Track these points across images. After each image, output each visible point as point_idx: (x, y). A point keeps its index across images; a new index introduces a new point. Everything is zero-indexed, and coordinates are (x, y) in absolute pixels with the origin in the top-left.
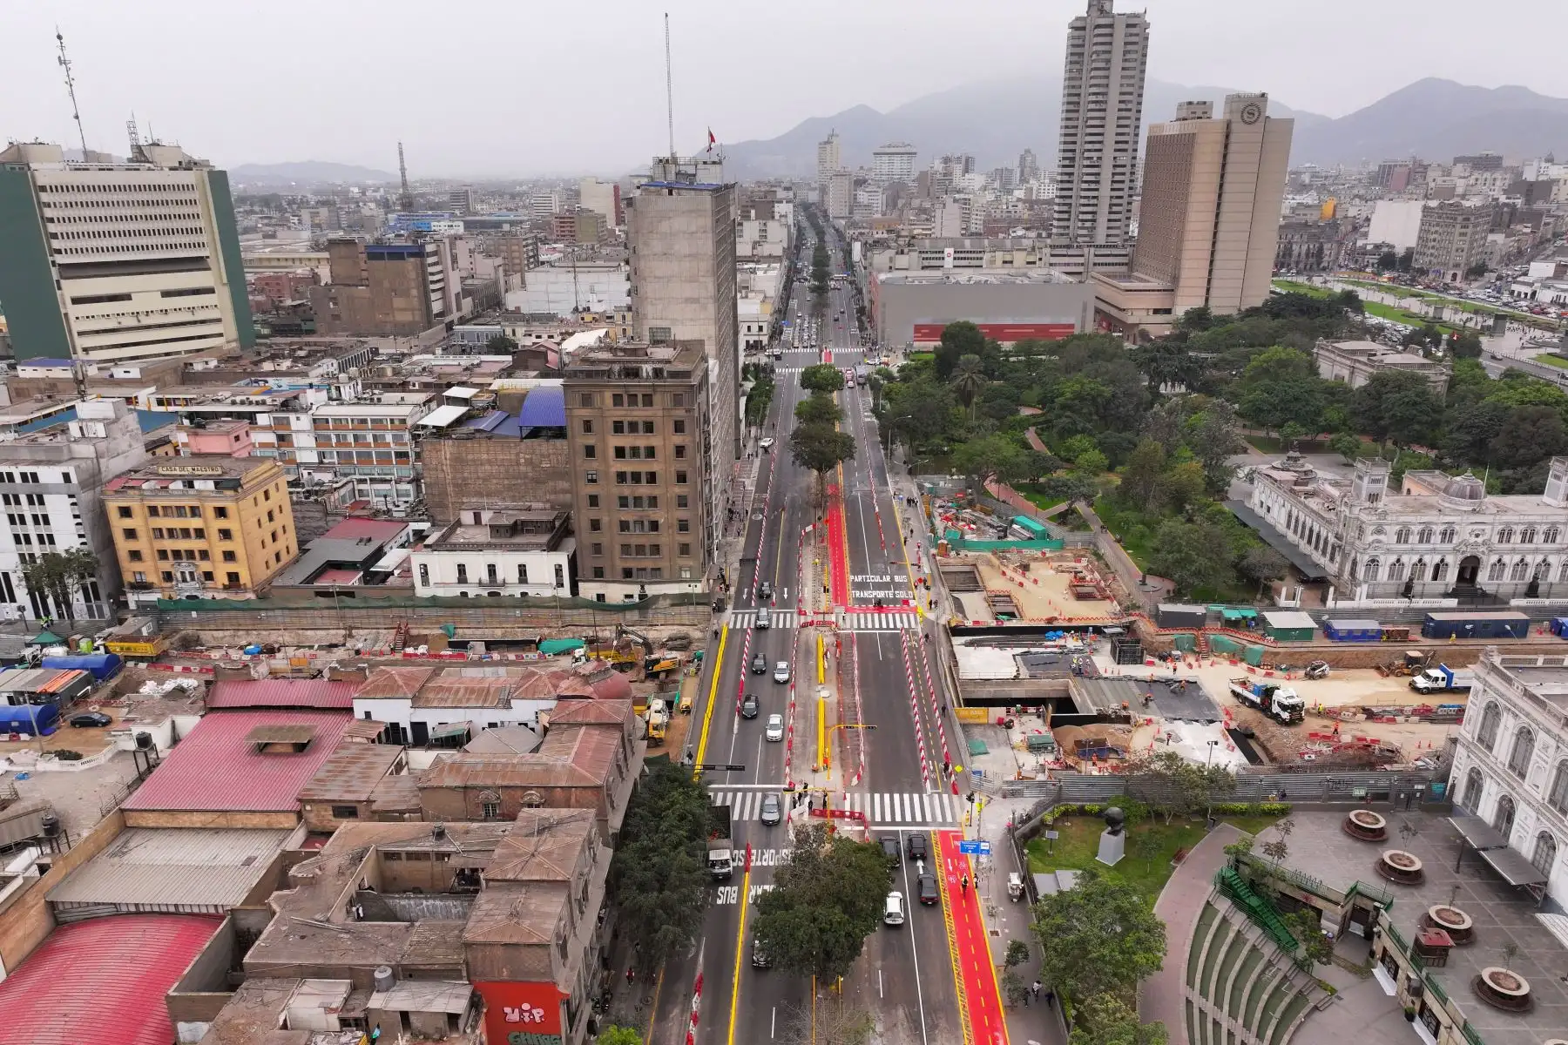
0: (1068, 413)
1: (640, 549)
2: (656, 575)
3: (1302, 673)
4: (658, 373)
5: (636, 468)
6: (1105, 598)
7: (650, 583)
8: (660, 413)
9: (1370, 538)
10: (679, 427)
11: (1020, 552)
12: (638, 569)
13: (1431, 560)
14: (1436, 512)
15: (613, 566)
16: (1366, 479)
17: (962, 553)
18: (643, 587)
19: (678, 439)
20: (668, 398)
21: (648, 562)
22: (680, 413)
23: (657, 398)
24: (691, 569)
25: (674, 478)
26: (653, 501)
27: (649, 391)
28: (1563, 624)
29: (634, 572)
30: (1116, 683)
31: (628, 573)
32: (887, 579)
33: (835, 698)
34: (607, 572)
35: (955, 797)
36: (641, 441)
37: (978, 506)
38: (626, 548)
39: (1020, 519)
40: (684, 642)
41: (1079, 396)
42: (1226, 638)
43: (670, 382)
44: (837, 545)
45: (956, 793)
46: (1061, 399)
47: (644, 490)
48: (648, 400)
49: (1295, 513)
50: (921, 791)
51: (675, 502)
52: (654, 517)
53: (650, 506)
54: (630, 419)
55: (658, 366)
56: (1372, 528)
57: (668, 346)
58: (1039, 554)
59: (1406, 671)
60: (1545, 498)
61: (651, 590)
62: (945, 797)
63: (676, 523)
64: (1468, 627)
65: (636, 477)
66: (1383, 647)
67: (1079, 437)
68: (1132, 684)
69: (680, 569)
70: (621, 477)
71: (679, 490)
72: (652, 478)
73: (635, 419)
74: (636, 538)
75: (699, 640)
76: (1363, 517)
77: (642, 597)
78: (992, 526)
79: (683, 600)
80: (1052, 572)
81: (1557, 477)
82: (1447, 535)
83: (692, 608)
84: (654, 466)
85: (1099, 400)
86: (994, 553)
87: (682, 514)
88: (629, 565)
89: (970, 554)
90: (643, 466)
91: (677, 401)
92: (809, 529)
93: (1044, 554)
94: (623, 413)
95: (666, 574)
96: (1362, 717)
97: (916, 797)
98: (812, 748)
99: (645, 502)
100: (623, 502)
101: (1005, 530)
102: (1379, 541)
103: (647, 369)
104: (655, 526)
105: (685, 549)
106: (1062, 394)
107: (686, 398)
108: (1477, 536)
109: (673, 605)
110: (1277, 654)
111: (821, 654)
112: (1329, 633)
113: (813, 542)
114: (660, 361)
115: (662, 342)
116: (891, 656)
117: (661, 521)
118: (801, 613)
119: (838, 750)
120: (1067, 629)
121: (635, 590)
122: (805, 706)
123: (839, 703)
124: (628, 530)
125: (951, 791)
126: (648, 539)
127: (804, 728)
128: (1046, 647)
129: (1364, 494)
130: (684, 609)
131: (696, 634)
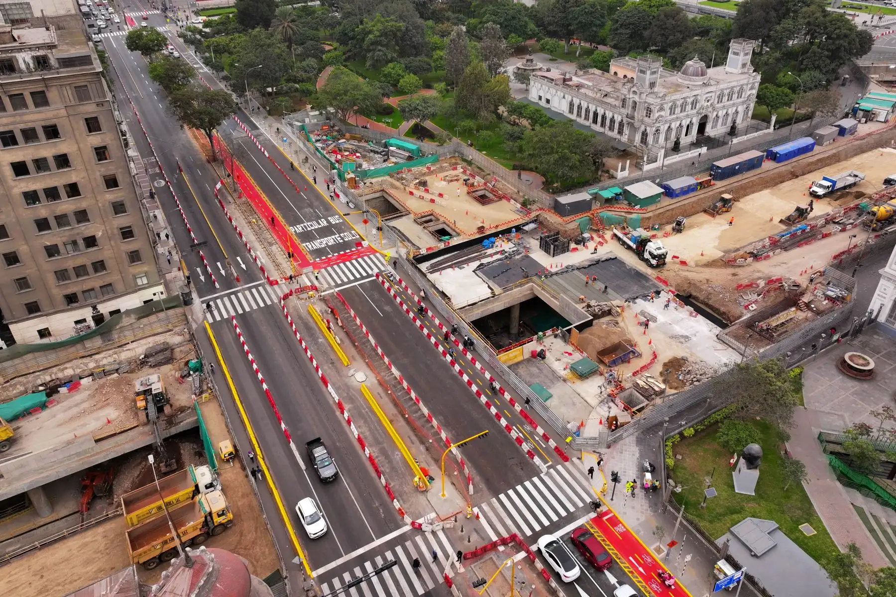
0: (380, 48)
1: (80, 271)
2: (108, 291)
3: (669, 228)
4: (42, 63)
5: (50, 183)
6: (500, 198)
7: (101, 302)
8: (63, 112)
9: (657, 115)
10: (93, 125)
11: (409, 171)
12: (84, 292)
13: (685, 123)
14: (686, 89)
15: (50, 297)
16: (648, 72)
17: (368, 181)
18: (95, 308)
19: (96, 140)
20: (69, 93)
21: (94, 281)
22: (90, 109)
23: (52, 95)
24: (146, 274)
25: (102, 185)
26: (82, 216)
27: (39, 88)
28: (777, 153)
29: (80, 296)
30: (565, 274)
31: (71, 299)
32: (324, 223)
33: (373, 380)
34: (44, 304)
35: (567, 464)
36: (47, 150)
37: (348, 135)
38: (61, 275)
39: (393, 141)
40: (167, 354)
41: (384, 34)
42: (610, 213)
43: (65, 72)
44: (255, 197)
45: (566, 459)
46: (371, 36)
47: (67, 205)
48: (41, 99)
49: (576, 102)
50: (536, 472)
51: (111, 210)
52: (88, 233)
53: (79, 222)
54: (23, 126)
55: (41, 53)
56: (658, 107)
57: (34, 26)
58: (425, 170)
59: (724, 209)
60: (728, 68)
61: (105, 309)
62: (559, 467)
63: (117, 232)
64: (737, 168)
65: (52, 194)
66: (701, 194)
67: (391, 65)
68: (576, 272)
69: (135, 277)
70: (31, 197)
71: (112, 196)
72: (73, 190)
73: (30, 125)
74: (70, 260)
75: (180, 344)
76: (650, 100)
77: (99, 319)
78: (376, 152)
79: (149, 308)
80: (444, 183)
81: (736, 54)
82: (694, 104)
83: (162, 315)
84: (71, 176)
85: (398, 34)
86: (391, 176)
87: (123, 221)
88: (69, 291)
89: (374, 180)
90: (58, 179)
91: (82, 93)
92: (219, 186)
93: (428, 168)
94: (11, 119)
95: (119, 287)
96: (750, 260)
97: (535, 479)
98: (397, 457)
99: (72, 219)
100: (43, 225)
101: (387, 154)
102: (662, 116)
103: (24, 59)
104: (91, 242)
105: (135, 257)
106: (370, 32)
107: (92, 89)
108: (708, 101)
109: (139, 319)
110: (649, 218)
111: (325, 330)
112: (669, 192)
113: (230, 199)
114: (39, 47)
115: (23, 21)
116: (388, 308)
117: (99, 234)
118: (272, 283)
119: (422, 448)
120: (496, 235)
121: (87, 313)
122: (351, 400)
123: (381, 383)
124: (58, 253)
125: (560, 459)
126: (87, 257)
127: (370, 430)
128: (491, 255)
129: (647, 83)
130: (153, 318)
131: (174, 339)
